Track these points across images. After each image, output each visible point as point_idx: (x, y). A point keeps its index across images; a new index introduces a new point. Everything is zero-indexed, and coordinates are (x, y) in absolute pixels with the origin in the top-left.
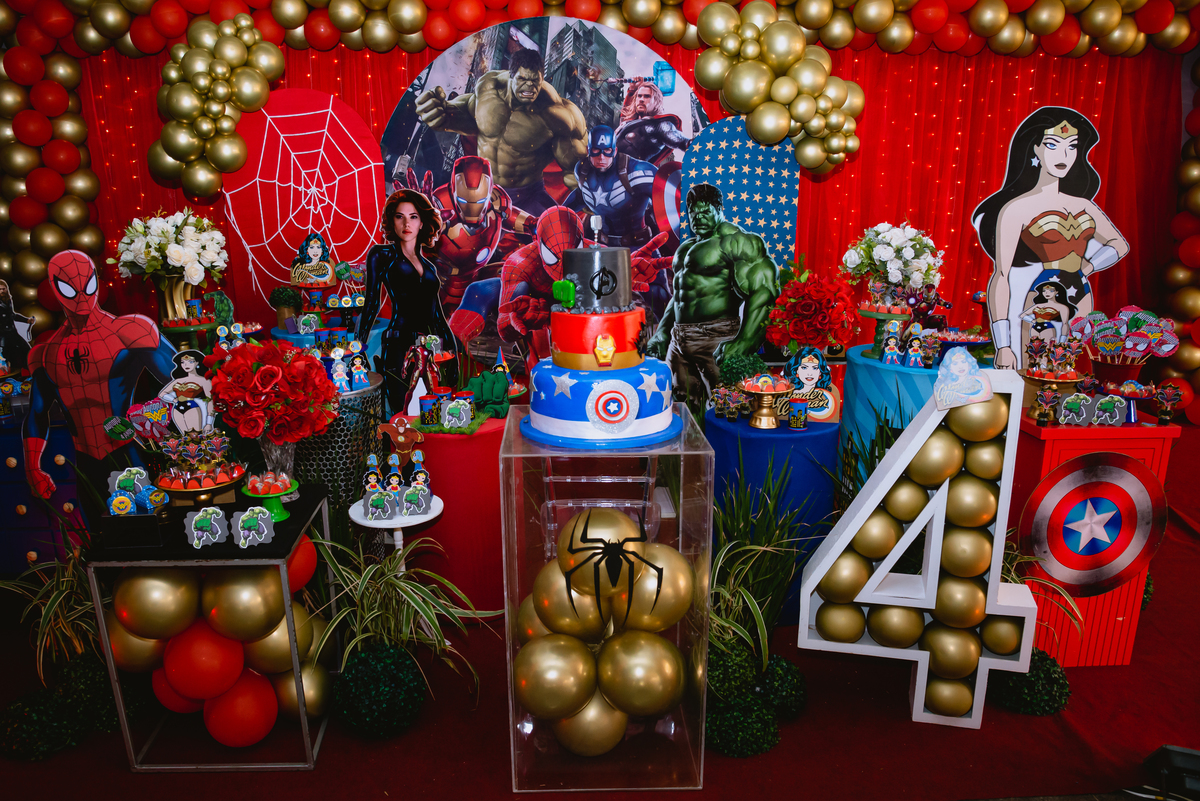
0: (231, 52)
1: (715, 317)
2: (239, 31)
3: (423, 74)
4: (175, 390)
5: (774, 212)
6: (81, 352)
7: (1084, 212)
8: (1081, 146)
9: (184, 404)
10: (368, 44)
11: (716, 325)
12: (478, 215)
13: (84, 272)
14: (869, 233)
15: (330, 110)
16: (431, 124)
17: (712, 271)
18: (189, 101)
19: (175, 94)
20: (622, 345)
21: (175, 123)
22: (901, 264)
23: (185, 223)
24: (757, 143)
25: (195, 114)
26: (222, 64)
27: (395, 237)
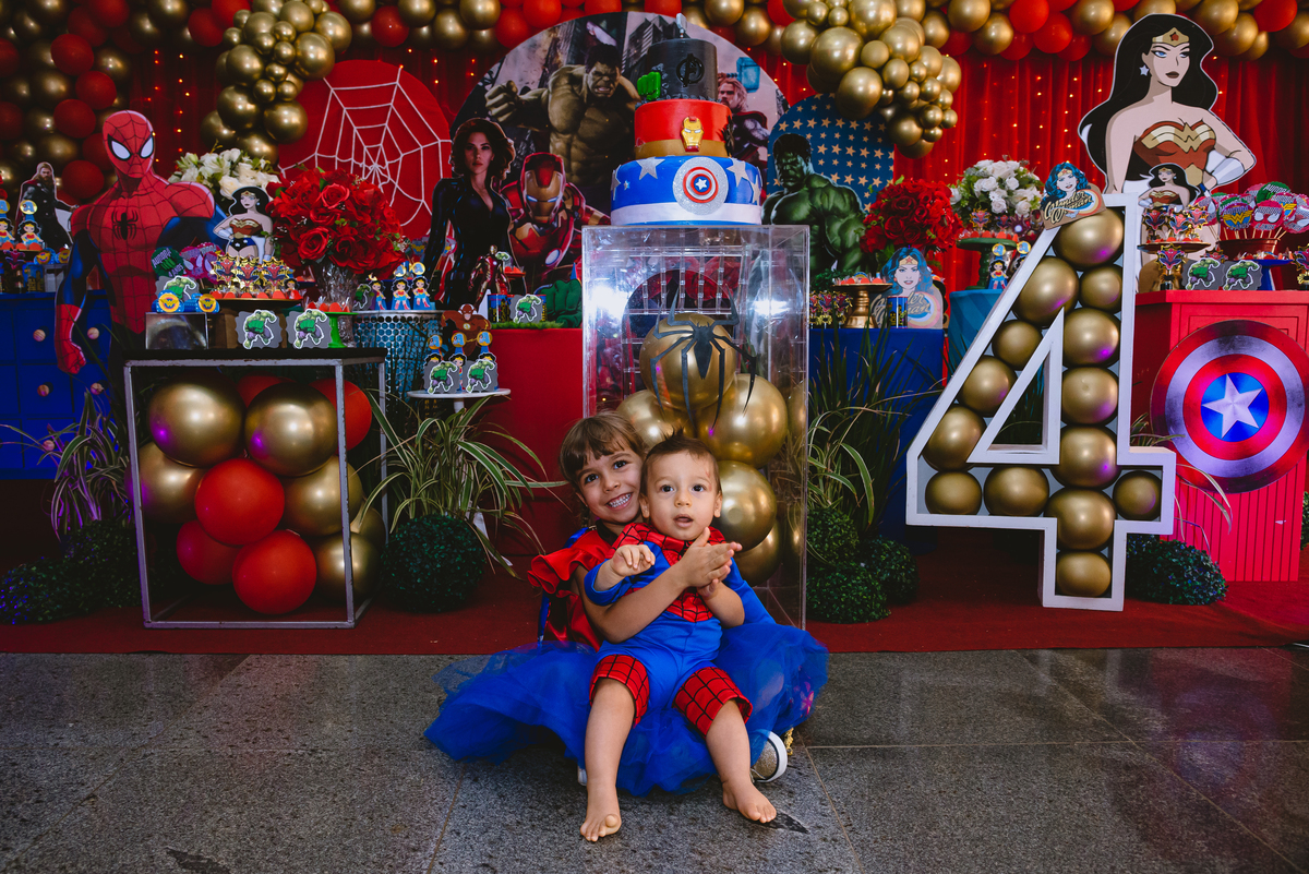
0: (299, 16)
3: (495, 69)
4: (232, 226)
6: (130, 216)
7: (1201, 123)
8: (1193, 54)
9: (240, 241)
10: (438, 39)
12: (549, 214)
13: (141, 134)
14: (969, 172)
15: (397, 83)
16: (501, 119)
18: (251, 63)
19: (235, 56)
20: (707, 135)
21: (232, 88)
22: (1004, 193)
23: (241, 160)
24: (847, 121)
25: (256, 76)
26: (288, 27)
27: (465, 169)
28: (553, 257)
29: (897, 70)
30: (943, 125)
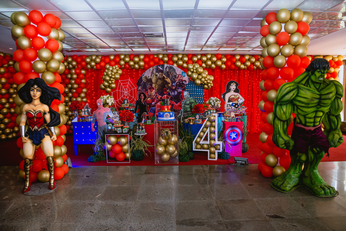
0: (115, 71)
2: (116, 68)
3: (144, 73)
4: (114, 116)
6: (100, 112)
7: (237, 95)
8: (236, 86)
10: (134, 68)
11: (189, 113)
12: (152, 96)
13: (101, 102)
14: (210, 98)
15: (129, 80)
16: (145, 82)
17: (188, 105)
18: (108, 78)
19: (105, 77)
20: (168, 109)
21: (105, 81)
22: (214, 103)
23: (109, 96)
24: (197, 85)
25: (109, 80)
26: (113, 73)
27: (140, 99)
28: (153, 103)
29: (203, 79)
30: (211, 86)
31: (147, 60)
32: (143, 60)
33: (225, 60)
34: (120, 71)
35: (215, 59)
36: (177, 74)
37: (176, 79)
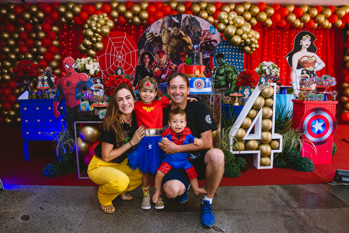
0: (102, 22)
1: (223, 87)
2: (103, 17)
3: (148, 28)
4: (95, 87)
5: (237, 64)
6: (70, 81)
7: (313, 56)
8: (312, 40)
9: (97, 90)
10: (134, 23)
11: (223, 89)
12: (162, 65)
13: (72, 62)
14: (261, 64)
15: (125, 37)
16: (150, 41)
17: (222, 75)
18: (90, 33)
19: (87, 32)
21: (86, 39)
22: (269, 70)
23: (90, 60)
24: (233, 46)
25: (92, 36)
26: (99, 25)
27: (143, 63)
28: (163, 76)
29: (245, 36)
30: (256, 48)
31: (153, 9)
32: (147, 10)
33: (272, 11)
34: (110, 22)
35: (257, 10)
36: (203, 30)
37: (200, 38)
